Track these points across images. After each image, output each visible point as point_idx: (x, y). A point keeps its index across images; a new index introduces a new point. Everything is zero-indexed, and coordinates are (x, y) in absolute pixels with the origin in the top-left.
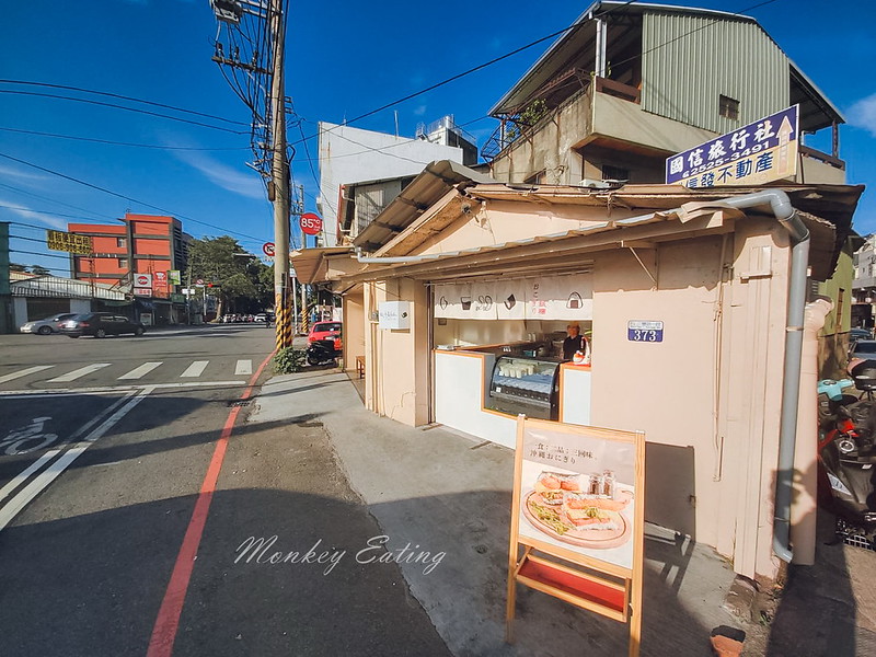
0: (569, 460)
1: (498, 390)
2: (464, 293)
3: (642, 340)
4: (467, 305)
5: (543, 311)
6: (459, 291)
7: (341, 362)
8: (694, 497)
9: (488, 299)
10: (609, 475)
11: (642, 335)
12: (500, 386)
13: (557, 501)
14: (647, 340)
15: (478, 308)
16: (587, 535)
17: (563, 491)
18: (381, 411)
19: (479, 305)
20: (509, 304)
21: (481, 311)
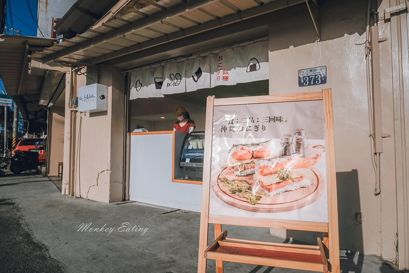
0: (260, 128)
1: (188, 160)
2: (158, 74)
3: (310, 84)
4: (159, 85)
5: (226, 78)
6: (153, 73)
7: (44, 169)
8: (360, 214)
9: (178, 76)
10: (299, 133)
11: (310, 81)
12: (189, 157)
13: (249, 172)
14: (314, 84)
15: (168, 85)
16: (280, 199)
17: (255, 160)
18: (77, 194)
19: (170, 82)
20: (196, 78)
21: (171, 87)
